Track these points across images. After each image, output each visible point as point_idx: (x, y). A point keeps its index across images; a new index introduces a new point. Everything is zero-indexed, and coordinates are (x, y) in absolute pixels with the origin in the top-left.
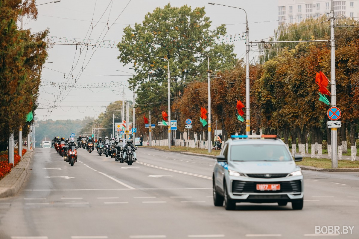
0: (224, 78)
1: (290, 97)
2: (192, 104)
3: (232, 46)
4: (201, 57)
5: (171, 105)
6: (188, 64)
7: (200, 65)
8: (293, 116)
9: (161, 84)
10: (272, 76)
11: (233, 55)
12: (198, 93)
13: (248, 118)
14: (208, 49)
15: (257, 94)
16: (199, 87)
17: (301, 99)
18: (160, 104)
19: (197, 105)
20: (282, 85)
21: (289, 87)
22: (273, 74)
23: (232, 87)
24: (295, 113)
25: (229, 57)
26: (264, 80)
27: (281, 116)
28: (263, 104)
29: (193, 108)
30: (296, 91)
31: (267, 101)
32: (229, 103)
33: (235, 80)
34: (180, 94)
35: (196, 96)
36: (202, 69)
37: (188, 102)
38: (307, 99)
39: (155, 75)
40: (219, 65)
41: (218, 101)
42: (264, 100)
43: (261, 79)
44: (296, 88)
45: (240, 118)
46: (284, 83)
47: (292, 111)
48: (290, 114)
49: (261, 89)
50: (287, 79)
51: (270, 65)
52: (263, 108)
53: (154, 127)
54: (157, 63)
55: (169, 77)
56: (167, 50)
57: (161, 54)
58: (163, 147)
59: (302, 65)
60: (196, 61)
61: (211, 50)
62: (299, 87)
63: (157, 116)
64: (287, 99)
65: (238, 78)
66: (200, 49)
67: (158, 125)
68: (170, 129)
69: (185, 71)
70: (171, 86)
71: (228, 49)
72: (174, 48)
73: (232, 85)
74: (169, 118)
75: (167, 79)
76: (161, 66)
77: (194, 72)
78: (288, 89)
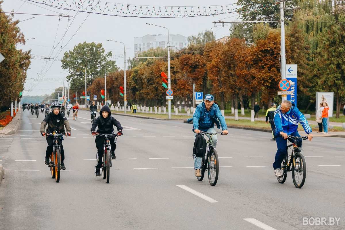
0: (113, 76)
1: (145, 85)
2: (96, 88)
3: (115, 61)
4: (100, 66)
5: (87, 88)
6: (94, 69)
7: (100, 70)
8: (147, 94)
9: (81, 79)
10: (136, 75)
11: (115, 66)
12: (100, 83)
13: (125, 95)
14: (104, 63)
15: (129, 83)
16: (100, 80)
17: (151, 85)
18: (81, 88)
19: (99, 89)
20: (141, 79)
21: (145, 80)
22: (137, 74)
23: (116, 80)
24: (148, 92)
25: (114, 66)
26: (132, 77)
27: (141, 94)
28: (132, 88)
29: (97, 90)
30: (148, 82)
31: (134, 87)
32: (115, 88)
33: (118, 77)
34: (90, 84)
35: (99, 85)
36: (101, 72)
37: (95, 88)
38: (154, 86)
39: (79, 75)
40: (109, 70)
41: (110, 87)
42: (132, 86)
43: (131, 76)
44: (149, 80)
45: (121, 94)
46: (143, 78)
47: (146, 91)
48: (145, 93)
49: (131, 81)
50: (144, 76)
51: (136, 70)
52: (132, 90)
53: (78, 99)
54: (80, 69)
55: (86, 75)
56: (84, 63)
57: (82, 65)
58: (82, 108)
59: (151, 70)
60: (98, 68)
61: (105, 63)
62: (150, 80)
63: (79, 94)
64: (144, 86)
65: (119, 76)
66: (100, 63)
67: (80, 98)
68: (86, 100)
69: (93, 73)
70: (87, 80)
71: (113, 63)
72: (88, 62)
73: (116, 79)
74: (86, 95)
75: (85, 77)
76: (82, 70)
77: (97, 74)
78: (144, 81)
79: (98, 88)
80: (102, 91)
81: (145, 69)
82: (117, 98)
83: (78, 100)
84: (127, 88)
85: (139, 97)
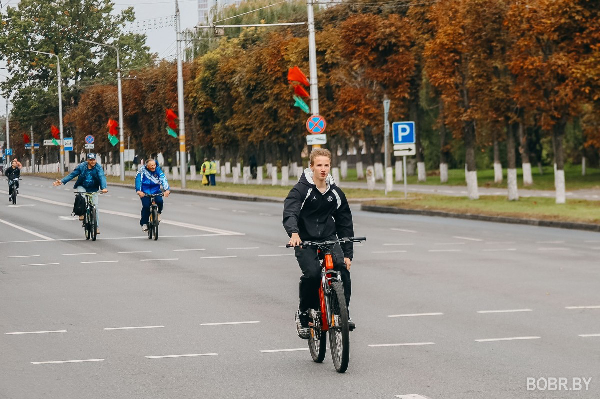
0: (141, 80)
1: (240, 103)
2: (93, 116)
3: (144, 36)
4: (101, 51)
5: (64, 116)
6: (84, 61)
7: (101, 63)
8: (245, 129)
9: (46, 89)
10: (213, 75)
11: (145, 48)
12: (102, 101)
13: (182, 133)
14: (111, 40)
15: (192, 100)
16: (103, 92)
17: (257, 105)
18: (45, 117)
19: (100, 117)
20: (228, 88)
21: (240, 90)
22: (215, 73)
23: (153, 91)
24: (248, 125)
25: (141, 51)
26: (201, 81)
27: (227, 129)
28: (200, 114)
29: (96, 121)
30: (250, 96)
31: (206, 109)
32: (149, 113)
33: (156, 82)
34: (73, 102)
35: (99, 105)
36: (103, 68)
37: (87, 113)
38: (266, 105)
39: (37, 77)
40: (127, 63)
41: (134, 109)
42: (202, 108)
43: (197, 80)
44: (251, 91)
45: (170, 132)
46: (233, 84)
47: (243, 122)
48: (241, 126)
49: (197, 92)
50: (236, 79)
51: (210, 60)
52: (200, 119)
53: (38, 147)
54: (41, 60)
55: (59, 79)
56: (53, 43)
57: (46, 48)
58: (51, 173)
59: (258, 60)
60: (95, 57)
61: (115, 43)
62: (254, 90)
63: (40, 133)
64: (236, 106)
65: (161, 79)
66: (99, 40)
67: (45, 144)
68: (62, 150)
69: (80, 70)
70: (62, 92)
71: (138, 41)
72: (64, 40)
73: (153, 89)
74: (62, 136)
75: (57, 83)
76: (46, 64)
77: (92, 72)
78: (237, 92)
79: (96, 115)
80: (110, 124)
81: (237, 58)
82: (155, 142)
83: (36, 151)
84: (186, 114)
85: (224, 138)
